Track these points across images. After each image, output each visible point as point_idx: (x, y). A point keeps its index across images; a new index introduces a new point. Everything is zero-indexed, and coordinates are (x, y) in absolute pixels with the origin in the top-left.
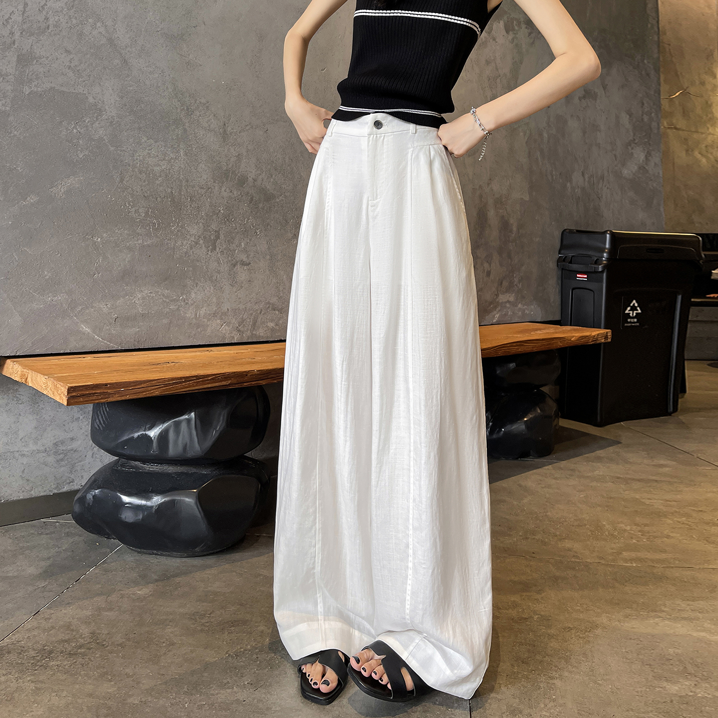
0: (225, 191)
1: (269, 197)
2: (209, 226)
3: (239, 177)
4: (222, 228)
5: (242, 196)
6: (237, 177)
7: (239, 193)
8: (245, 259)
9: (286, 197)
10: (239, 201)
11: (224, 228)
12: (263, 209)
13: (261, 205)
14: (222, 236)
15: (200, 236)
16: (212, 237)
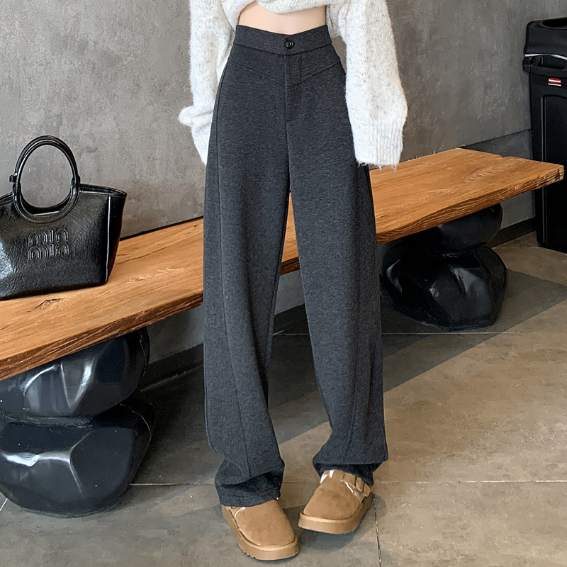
0: (65, 63)
1: (112, 61)
2: (50, 111)
3: (79, 42)
4: (64, 110)
5: (83, 66)
6: (77, 43)
7: (80, 63)
9: (135, 56)
10: (81, 73)
11: (66, 111)
12: (106, 76)
13: (104, 73)
14: (65, 121)
15: (41, 126)
16: (55, 125)
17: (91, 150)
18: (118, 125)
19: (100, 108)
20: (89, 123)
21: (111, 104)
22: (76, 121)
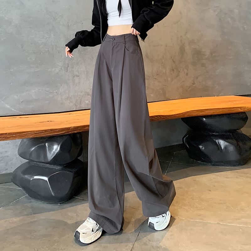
2: (65, 62)
4: (70, 62)
8: (78, 74)
14: (70, 66)
15: (62, 66)
16: (67, 67)
17: (77, 76)
18: (86, 69)
20: (77, 67)
21: (84, 62)
22: (74, 66)
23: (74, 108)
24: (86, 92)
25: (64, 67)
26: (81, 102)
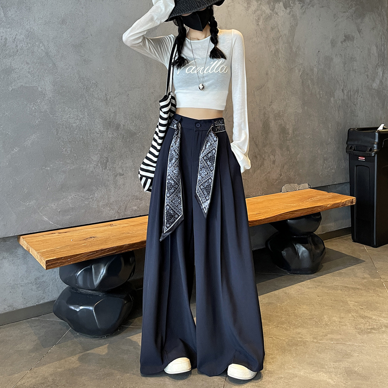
0: (110, 134)
1: (132, 134)
2: (103, 155)
4: (109, 155)
5: (118, 136)
6: (115, 125)
7: (117, 134)
8: (121, 172)
9: (143, 133)
10: (117, 139)
12: (129, 141)
13: (128, 140)
14: (109, 160)
15: (98, 162)
16: (105, 161)
17: (121, 175)
19: (126, 156)
20: (121, 162)
21: (131, 154)
22: (115, 161)
23: (115, 217)
24: (134, 196)
25: (101, 162)
26: (126, 208)
